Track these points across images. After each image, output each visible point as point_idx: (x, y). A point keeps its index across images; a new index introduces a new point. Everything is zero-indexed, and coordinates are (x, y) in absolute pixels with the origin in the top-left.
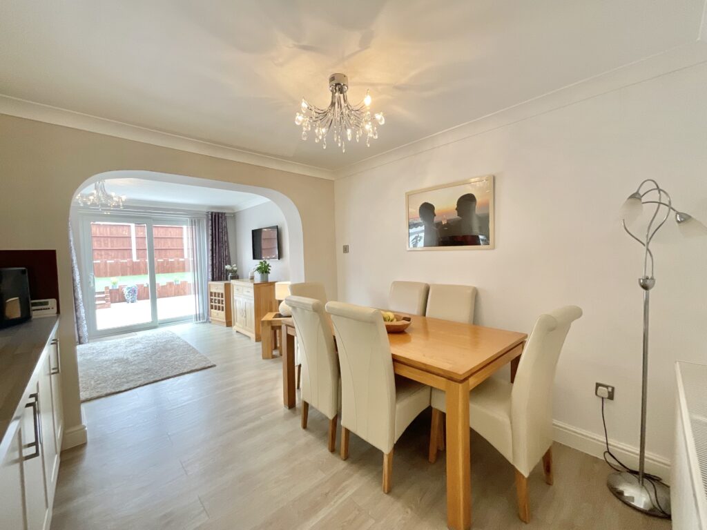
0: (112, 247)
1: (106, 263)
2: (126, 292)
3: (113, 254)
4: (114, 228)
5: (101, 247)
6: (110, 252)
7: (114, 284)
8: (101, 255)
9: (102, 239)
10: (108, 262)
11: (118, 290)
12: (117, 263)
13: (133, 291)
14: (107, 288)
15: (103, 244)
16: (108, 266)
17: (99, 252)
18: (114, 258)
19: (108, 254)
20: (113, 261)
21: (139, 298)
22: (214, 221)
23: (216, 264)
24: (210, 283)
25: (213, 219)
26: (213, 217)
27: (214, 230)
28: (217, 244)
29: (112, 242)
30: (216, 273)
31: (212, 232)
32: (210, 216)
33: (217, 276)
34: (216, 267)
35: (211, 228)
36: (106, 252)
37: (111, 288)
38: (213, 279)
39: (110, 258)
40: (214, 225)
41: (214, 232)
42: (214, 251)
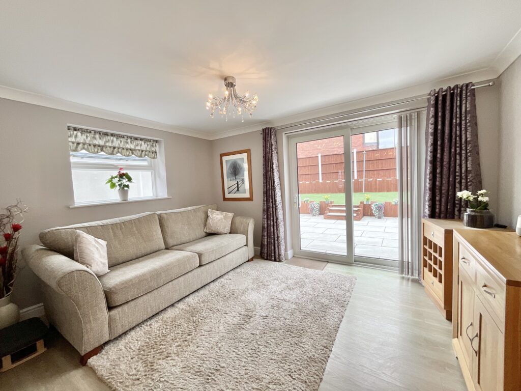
0: (381, 168)
1: (376, 180)
2: (373, 207)
3: (381, 173)
5: (378, 168)
6: (380, 172)
7: (368, 200)
8: (374, 175)
9: (375, 161)
10: (378, 180)
11: (370, 205)
12: (383, 181)
13: (379, 208)
14: (362, 203)
16: (377, 183)
17: (373, 172)
18: (383, 176)
19: (379, 173)
20: (381, 179)
21: (386, 215)
22: (440, 106)
23: (441, 187)
24: (423, 220)
25: (440, 102)
26: (440, 98)
27: (440, 123)
28: (446, 150)
29: (382, 163)
30: (440, 205)
31: (436, 129)
32: (433, 98)
33: (443, 209)
34: (441, 193)
35: (432, 120)
36: (378, 172)
37: (365, 203)
38: (433, 215)
39: (380, 176)
40: (440, 114)
41: (439, 127)
42: (438, 164)
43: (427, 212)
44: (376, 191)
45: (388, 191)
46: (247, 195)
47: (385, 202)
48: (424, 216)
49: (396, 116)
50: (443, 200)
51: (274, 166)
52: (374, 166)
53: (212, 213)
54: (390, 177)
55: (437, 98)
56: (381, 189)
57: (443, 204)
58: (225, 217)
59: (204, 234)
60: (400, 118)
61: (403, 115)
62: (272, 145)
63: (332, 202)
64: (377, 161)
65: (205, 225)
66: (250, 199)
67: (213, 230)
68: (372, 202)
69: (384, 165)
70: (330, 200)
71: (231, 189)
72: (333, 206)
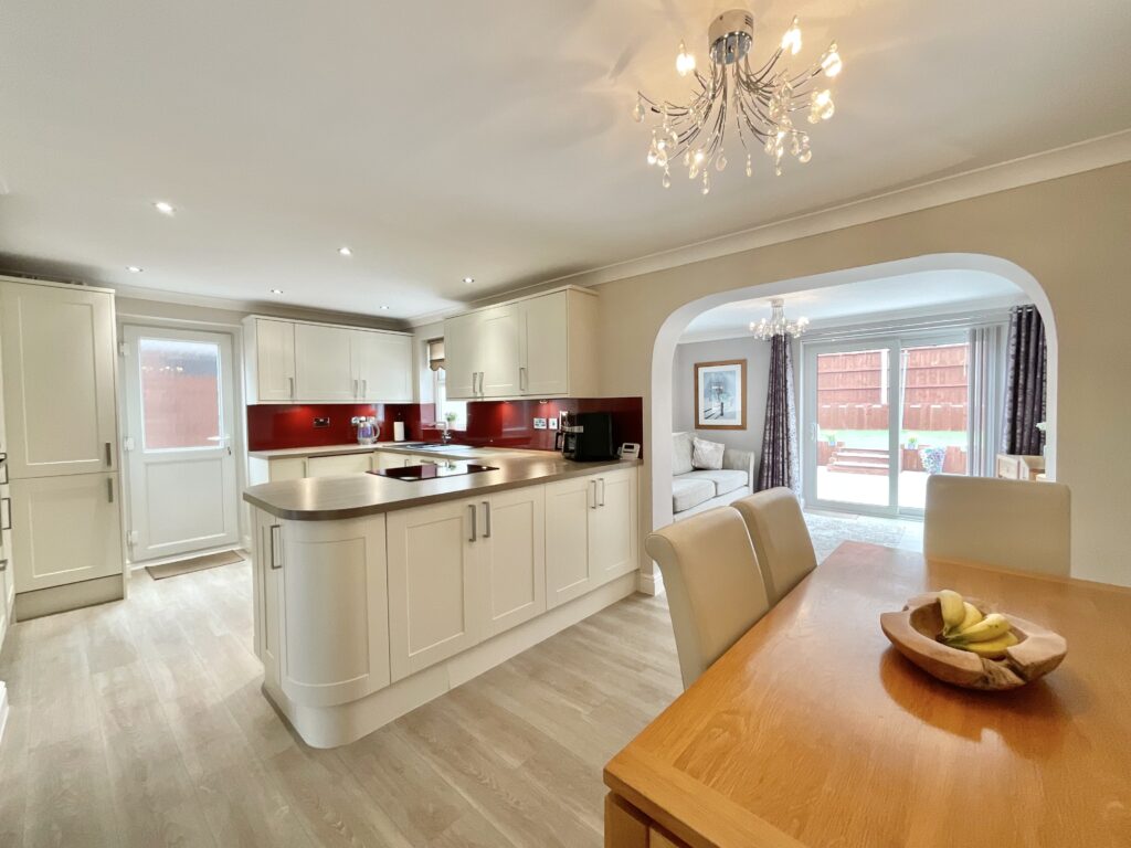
0: (941, 383)
1: (929, 407)
2: (924, 455)
3: (941, 393)
4: (948, 352)
5: (935, 383)
6: (939, 392)
7: (912, 441)
8: (925, 397)
9: (928, 371)
10: (933, 406)
11: (917, 451)
12: (945, 409)
13: (936, 457)
15: (928, 380)
16: (932, 412)
17: (921, 391)
18: (943, 401)
19: (935, 395)
20: (939, 406)
22: (1023, 326)
23: (1023, 419)
24: (999, 456)
25: (1023, 321)
26: (1024, 316)
27: (1023, 344)
28: (1031, 376)
29: (943, 375)
30: (1022, 439)
31: (1018, 350)
32: (1015, 316)
33: (1025, 444)
34: (1023, 425)
35: (1014, 341)
36: (932, 391)
37: (906, 447)
38: (1012, 451)
39: (937, 400)
40: (1023, 334)
41: (1023, 349)
42: (1020, 392)
43: (1005, 446)
44: (927, 428)
45: (953, 429)
46: (738, 422)
47: (949, 448)
48: (1001, 453)
49: (967, 329)
50: (1026, 433)
51: (788, 384)
52: (925, 380)
53: (700, 443)
54: (960, 402)
55: (1020, 316)
56: (938, 426)
57: (1025, 439)
58: (717, 449)
59: (691, 468)
60: (974, 333)
61: (977, 328)
62: (786, 357)
63: (840, 444)
64: (933, 371)
65: (692, 457)
66: (742, 427)
67: (704, 463)
68: (921, 446)
69: (947, 378)
70: (838, 440)
71: (709, 413)
72: (843, 450)
